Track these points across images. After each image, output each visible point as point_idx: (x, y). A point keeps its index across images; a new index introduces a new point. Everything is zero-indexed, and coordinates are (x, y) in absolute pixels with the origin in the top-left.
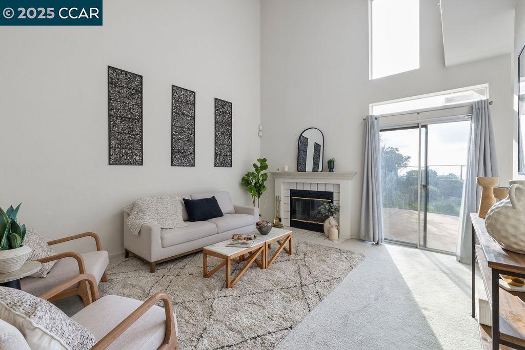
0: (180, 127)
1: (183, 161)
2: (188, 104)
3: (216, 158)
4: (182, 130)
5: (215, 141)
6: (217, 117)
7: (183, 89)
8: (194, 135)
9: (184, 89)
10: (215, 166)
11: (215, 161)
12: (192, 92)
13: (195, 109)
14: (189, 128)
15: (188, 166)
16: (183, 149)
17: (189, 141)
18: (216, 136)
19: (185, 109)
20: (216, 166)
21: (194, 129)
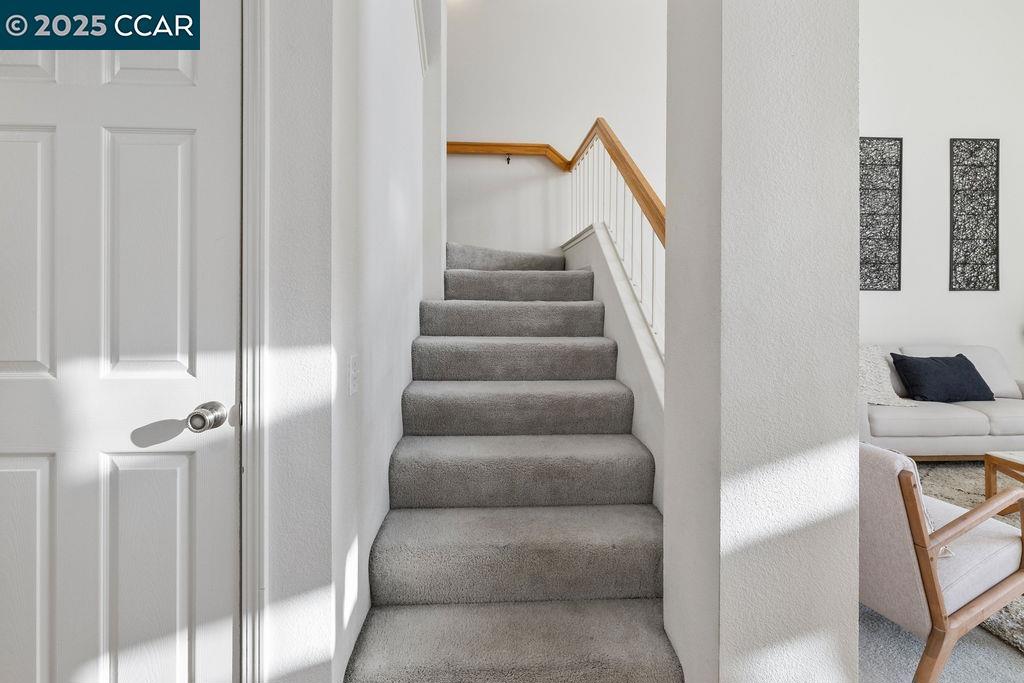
0: (869, 214)
1: (876, 280)
2: (884, 166)
3: (952, 269)
4: (873, 219)
5: (952, 233)
6: (957, 179)
7: (874, 138)
8: (900, 227)
9: (878, 139)
10: (951, 289)
11: (951, 278)
12: (896, 139)
13: (901, 174)
14: (887, 215)
15: (885, 289)
16: (876, 256)
17: (888, 239)
18: (953, 222)
19: (880, 179)
20: (954, 290)
21: (900, 214)
